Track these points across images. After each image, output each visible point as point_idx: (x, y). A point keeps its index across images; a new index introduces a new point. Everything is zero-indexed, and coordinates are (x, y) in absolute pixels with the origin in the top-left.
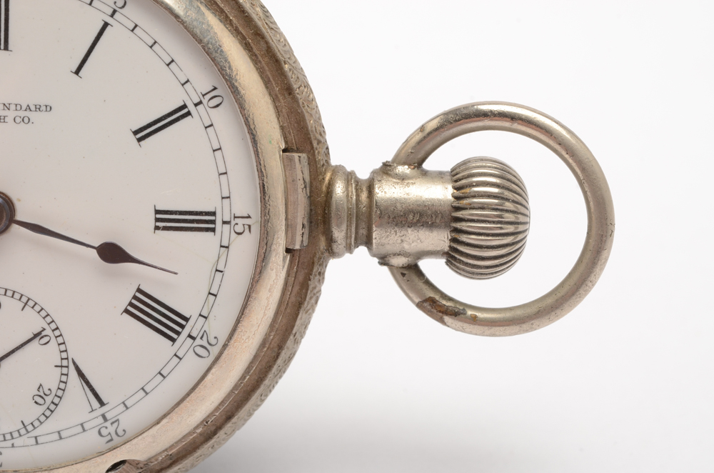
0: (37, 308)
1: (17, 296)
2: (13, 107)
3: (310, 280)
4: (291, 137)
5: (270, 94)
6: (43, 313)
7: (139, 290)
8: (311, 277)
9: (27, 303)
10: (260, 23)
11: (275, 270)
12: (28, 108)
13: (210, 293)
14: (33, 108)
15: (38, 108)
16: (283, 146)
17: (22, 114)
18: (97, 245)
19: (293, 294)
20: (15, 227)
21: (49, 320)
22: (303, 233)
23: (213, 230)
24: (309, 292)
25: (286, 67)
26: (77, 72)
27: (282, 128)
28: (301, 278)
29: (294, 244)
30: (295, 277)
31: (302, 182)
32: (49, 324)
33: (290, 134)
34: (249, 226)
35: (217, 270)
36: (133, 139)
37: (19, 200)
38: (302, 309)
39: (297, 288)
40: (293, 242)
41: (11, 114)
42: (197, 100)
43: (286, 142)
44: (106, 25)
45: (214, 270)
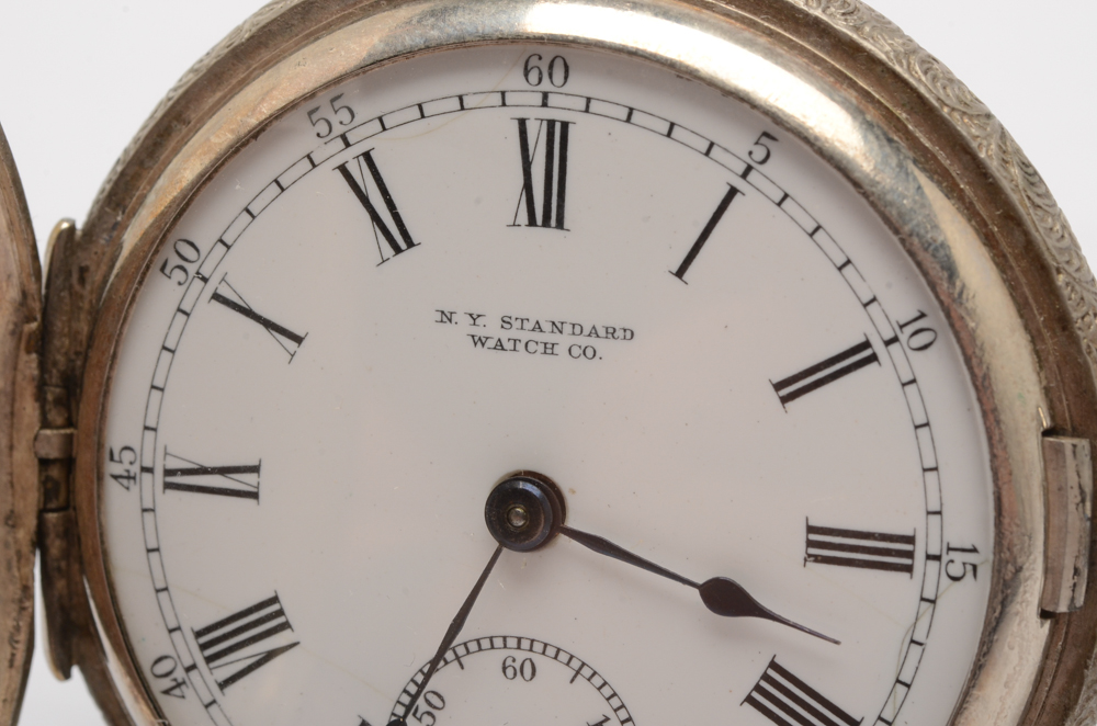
0: (597, 681)
1: (563, 657)
2: (567, 329)
3: (1087, 667)
4: (1063, 407)
5: (1027, 328)
6: (607, 691)
7: (773, 665)
8: (1090, 662)
9: (579, 670)
10: (1015, 198)
11: (1016, 650)
12: (594, 332)
13: (898, 681)
14: (602, 332)
15: (611, 333)
16: (1046, 423)
17: (584, 341)
18: (701, 581)
19: (1055, 690)
20: (563, 539)
21: (615, 702)
22: (1075, 585)
23: (909, 569)
24: (1084, 688)
25: (1061, 279)
26: (680, 273)
27: (1047, 391)
28: (1069, 662)
29: (1057, 604)
30: (1060, 661)
31: (1076, 491)
32: (616, 710)
33: (1061, 401)
34: (975, 568)
35: (912, 641)
36: (773, 398)
37: (574, 492)
38: (1071, 717)
39: (1061, 681)
40: (1055, 599)
41: (564, 341)
42: (889, 335)
43: (1053, 417)
44: (733, 192)
45: (908, 640)
